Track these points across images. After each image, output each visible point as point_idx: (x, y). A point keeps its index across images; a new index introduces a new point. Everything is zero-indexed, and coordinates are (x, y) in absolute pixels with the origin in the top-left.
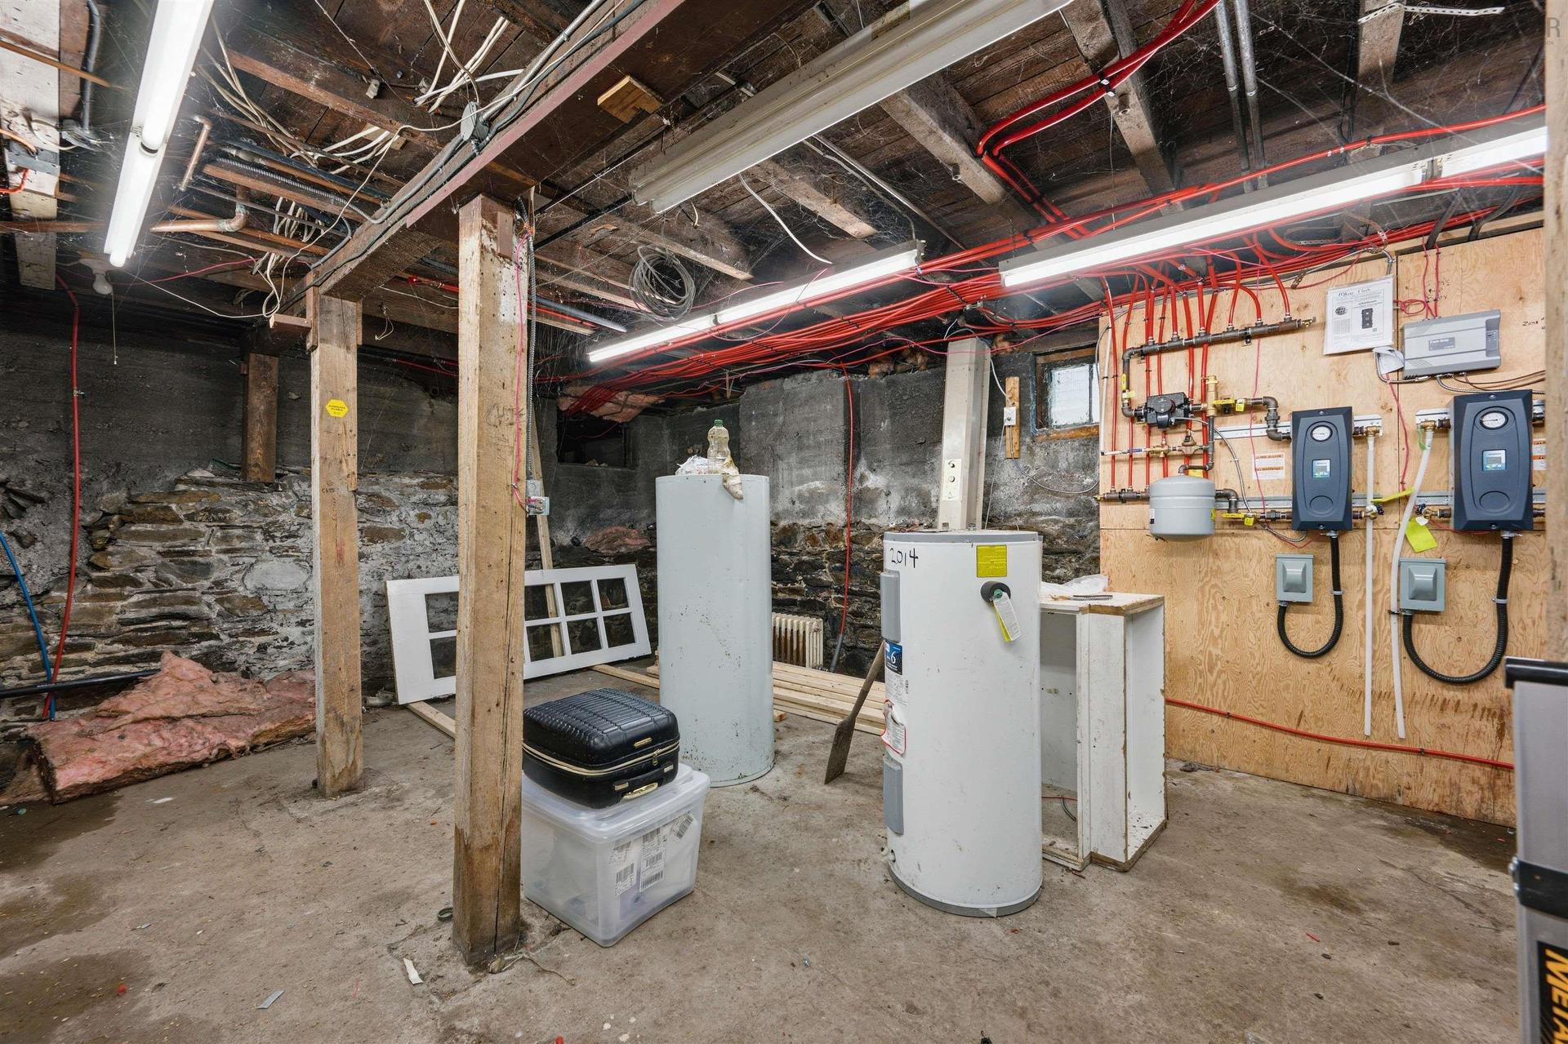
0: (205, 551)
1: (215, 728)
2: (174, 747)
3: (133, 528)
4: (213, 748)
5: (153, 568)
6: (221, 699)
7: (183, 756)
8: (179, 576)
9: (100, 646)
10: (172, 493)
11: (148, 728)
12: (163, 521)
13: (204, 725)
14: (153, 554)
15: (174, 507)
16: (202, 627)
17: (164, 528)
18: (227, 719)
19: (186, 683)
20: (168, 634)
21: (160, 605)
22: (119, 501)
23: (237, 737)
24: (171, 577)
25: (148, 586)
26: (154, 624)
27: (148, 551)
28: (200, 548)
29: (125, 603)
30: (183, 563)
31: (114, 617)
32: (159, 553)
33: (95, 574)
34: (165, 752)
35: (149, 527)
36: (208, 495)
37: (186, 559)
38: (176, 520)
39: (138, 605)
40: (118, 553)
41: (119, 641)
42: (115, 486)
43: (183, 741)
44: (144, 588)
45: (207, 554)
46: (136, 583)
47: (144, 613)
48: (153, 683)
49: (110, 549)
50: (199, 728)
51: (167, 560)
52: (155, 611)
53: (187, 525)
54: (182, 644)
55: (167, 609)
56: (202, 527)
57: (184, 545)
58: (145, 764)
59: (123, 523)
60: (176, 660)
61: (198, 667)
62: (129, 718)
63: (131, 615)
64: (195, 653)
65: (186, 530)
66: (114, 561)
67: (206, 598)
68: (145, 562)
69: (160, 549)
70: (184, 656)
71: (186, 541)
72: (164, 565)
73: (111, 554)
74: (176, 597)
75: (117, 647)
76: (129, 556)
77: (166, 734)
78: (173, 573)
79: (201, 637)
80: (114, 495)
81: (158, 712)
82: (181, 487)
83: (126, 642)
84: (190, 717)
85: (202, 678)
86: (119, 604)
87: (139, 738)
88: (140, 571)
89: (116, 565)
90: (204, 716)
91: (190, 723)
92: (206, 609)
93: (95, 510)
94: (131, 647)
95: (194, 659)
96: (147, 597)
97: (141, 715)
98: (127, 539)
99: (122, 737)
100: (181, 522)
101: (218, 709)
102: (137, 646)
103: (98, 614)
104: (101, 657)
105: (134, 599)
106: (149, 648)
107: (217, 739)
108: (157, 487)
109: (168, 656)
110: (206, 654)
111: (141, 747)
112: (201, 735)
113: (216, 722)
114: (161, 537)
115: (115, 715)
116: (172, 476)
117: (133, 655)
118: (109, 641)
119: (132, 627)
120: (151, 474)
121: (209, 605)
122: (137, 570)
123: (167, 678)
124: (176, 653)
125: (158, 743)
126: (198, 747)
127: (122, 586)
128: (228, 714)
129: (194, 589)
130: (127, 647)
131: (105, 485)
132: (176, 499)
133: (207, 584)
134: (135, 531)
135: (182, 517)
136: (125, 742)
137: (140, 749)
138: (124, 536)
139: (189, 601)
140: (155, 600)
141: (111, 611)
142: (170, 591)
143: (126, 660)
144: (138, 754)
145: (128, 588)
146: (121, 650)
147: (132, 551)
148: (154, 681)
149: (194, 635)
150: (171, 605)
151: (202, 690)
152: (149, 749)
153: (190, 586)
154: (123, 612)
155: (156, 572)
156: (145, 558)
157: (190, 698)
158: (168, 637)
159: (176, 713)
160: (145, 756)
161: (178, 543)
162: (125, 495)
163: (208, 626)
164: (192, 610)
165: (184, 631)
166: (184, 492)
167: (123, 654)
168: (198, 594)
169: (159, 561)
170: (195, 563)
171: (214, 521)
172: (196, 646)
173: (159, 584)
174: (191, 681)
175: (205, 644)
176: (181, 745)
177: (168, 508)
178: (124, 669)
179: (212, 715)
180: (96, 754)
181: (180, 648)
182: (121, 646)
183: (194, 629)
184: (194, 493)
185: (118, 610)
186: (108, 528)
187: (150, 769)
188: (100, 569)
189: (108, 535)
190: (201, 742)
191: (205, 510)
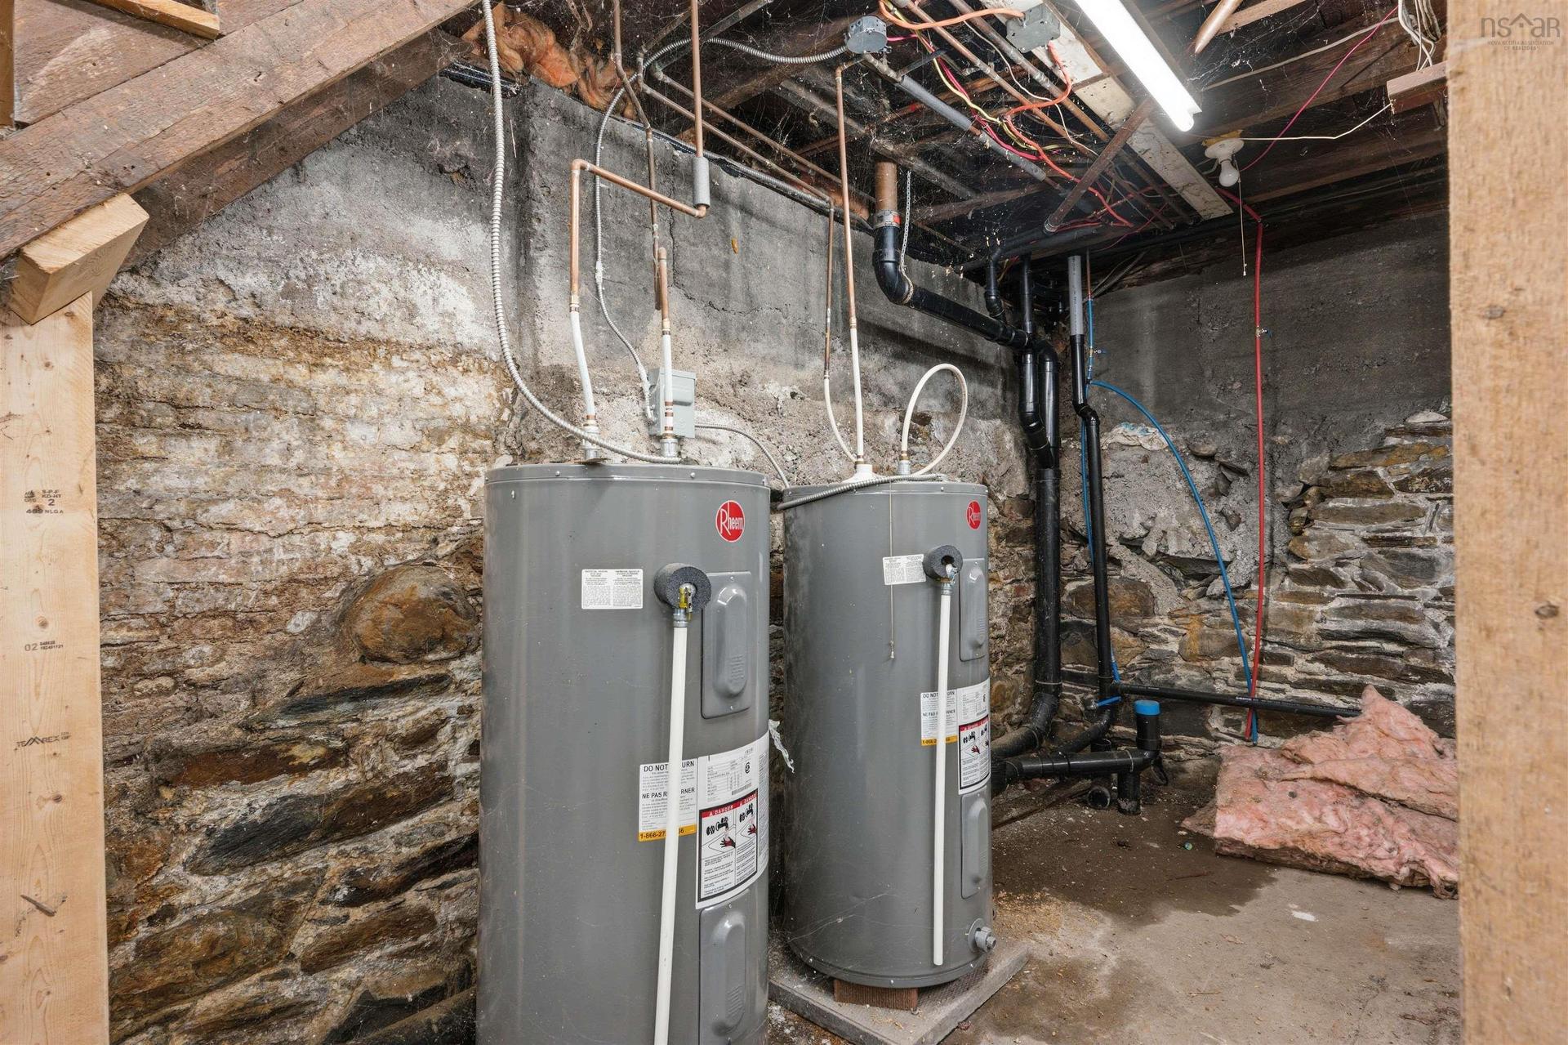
0: (1426, 539)
1: (1413, 831)
2: (1349, 839)
3: (1331, 505)
4: (1402, 865)
5: (1357, 562)
6: (1436, 786)
7: (1357, 857)
8: (1392, 576)
9: (1301, 661)
10: (1379, 450)
11: (1327, 794)
12: (1367, 493)
13: (1398, 820)
14: (1358, 543)
15: (1380, 471)
16: (1426, 659)
17: (1369, 503)
18: (1436, 823)
19: (1393, 743)
20: (1378, 661)
21: (1367, 616)
22: (1320, 469)
23: (1446, 862)
24: (1382, 577)
25: (1351, 587)
26: (1361, 644)
27: (1351, 537)
28: (1419, 534)
29: (1325, 608)
30: (1396, 556)
31: (1315, 626)
32: (1364, 540)
33: (1294, 566)
34: (1337, 840)
35: (1349, 503)
36: (1428, 450)
37: (1400, 550)
38: (1384, 491)
39: (1340, 612)
40: (1316, 538)
41: (1321, 660)
42: (1315, 448)
43: (1364, 832)
44: (1347, 590)
45: (1429, 543)
46: (1337, 582)
47: (1347, 625)
48: (1352, 729)
49: (1307, 532)
50: (1389, 821)
51: (1374, 551)
52: (1360, 624)
53: (1399, 498)
54: (1398, 679)
55: (1375, 624)
56: (1421, 501)
57: (1397, 529)
58: (1309, 847)
59: (1323, 498)
60: (1382, 703)
61: (1415, 721)
62: (1307, 770)
63: (1331, 626)
64: (1416, 698)
65: (1396, 506)
66: (1311, 548)
67: (1430, 613)
68: (1347, 553)
69: (1364, 534)
70: (1402, 700)
71: (1399, 522)
72: (1370, 557)
73: (1308, 540)
74: (1387, 607)
75: (1318, 667)
76: (1328, 542)
77: (1345, 814)
78: (1383, 571)
79: (1427, 675)
80: (1315, 460)
81: (1342, 775)
82: (1392, 441)
83: (1328, 661)
84: (1383, 799)
85: (1417, 740)
86: (1319, 608)
87: (1310, 805)
88: (1342, 565)
89: (1315, 557)
90: (1402, 804)
91: (1378, 807)
92: (1431, 632)
93: (1294, 482)
94: (1334, 671)
95: (1413, 708)
96: (1351, 602)
97: (1321, 772)
98: (1326, 519)
99: (1293, 795)
100: (1390, 493)
101: (1423, 799)
102: (1342, 671)
103: (1298, 619)
104: (1302, 676)
105: (1337, 603)
106: (1356, 677)
107: (1412, 850)
108: (1365, 443)
109: (1371, 695)
110: (1432, 704)
111: (1309, 819)
112: (1390, 833)
113: (1418, 821)
114: (1364, 516)
115: (1298, 760)
116: (1382, 425)
117: (1336, 683)
118: (1310, 656)
119: (1334, 643)
120: (1357, 428)
121: (1436, 626)
122: (1338, 564)
123: (1369, 728)
124: (1388, 694)
125: (1332, 822)
126: (1381, 853)
127: (1323, 583)
128: (1439, 815)
129: (1412, 598)
130: (1329, 670)
131: (1304, 448)
132: (1382, 459)
133: (1432, 591)
134: (1334, 508)
135: (1392, 486)
136: (1295, 804)
137: (1308, 822)
138: (1321, 515)
139: (1405, 616)
140: (1359, 607)
141: (1310, 618)
142: (1378, 597)
143: (1327, 687)
144: (1303, 827)
145: (1328, 587)
146: (1322, 673)
147: (1332, 537)
148: (1354, 725)
149: (1416, 670)
150: (1380, 618)
151: (1411, 760)
152: (1317, 826)
153: (1407, 592)
154: (1323, 620)
155: (1361, 567)
156: (1346, 546)
157: (1388, 769)
158: (1376, 665)
159: (1365, 785)
160: (1311, 835)
161: (1388, 525)
162: (1327, 459)
163: (1434, 659)
164: (1410, 629)
165: (1399, 661)
166: (1394, 447)
167: (1323, 678)
168: (1419, 606)
169: (1365, 552)
170: (1412, 557)
171: (1438, 490)
172: (1420, 687)
173: (1366, 583)
174: (1401, 741)
175: (1433, 686)
176: (1359, 838)
177: (1372, 474)
178: (1328, 699)
179: (1415, 808)
180: (1260, 807)
181: (1396, 686)
182: (1322, 666)
183: (1414, 661)
184: (1407, 449)
185: (1318, 616)
186: (1305, 505)
187: (1313, 856)
188: (1299, 559)
189: (1304, 514)
190: (1387, 845)
191: (1423, 474)
